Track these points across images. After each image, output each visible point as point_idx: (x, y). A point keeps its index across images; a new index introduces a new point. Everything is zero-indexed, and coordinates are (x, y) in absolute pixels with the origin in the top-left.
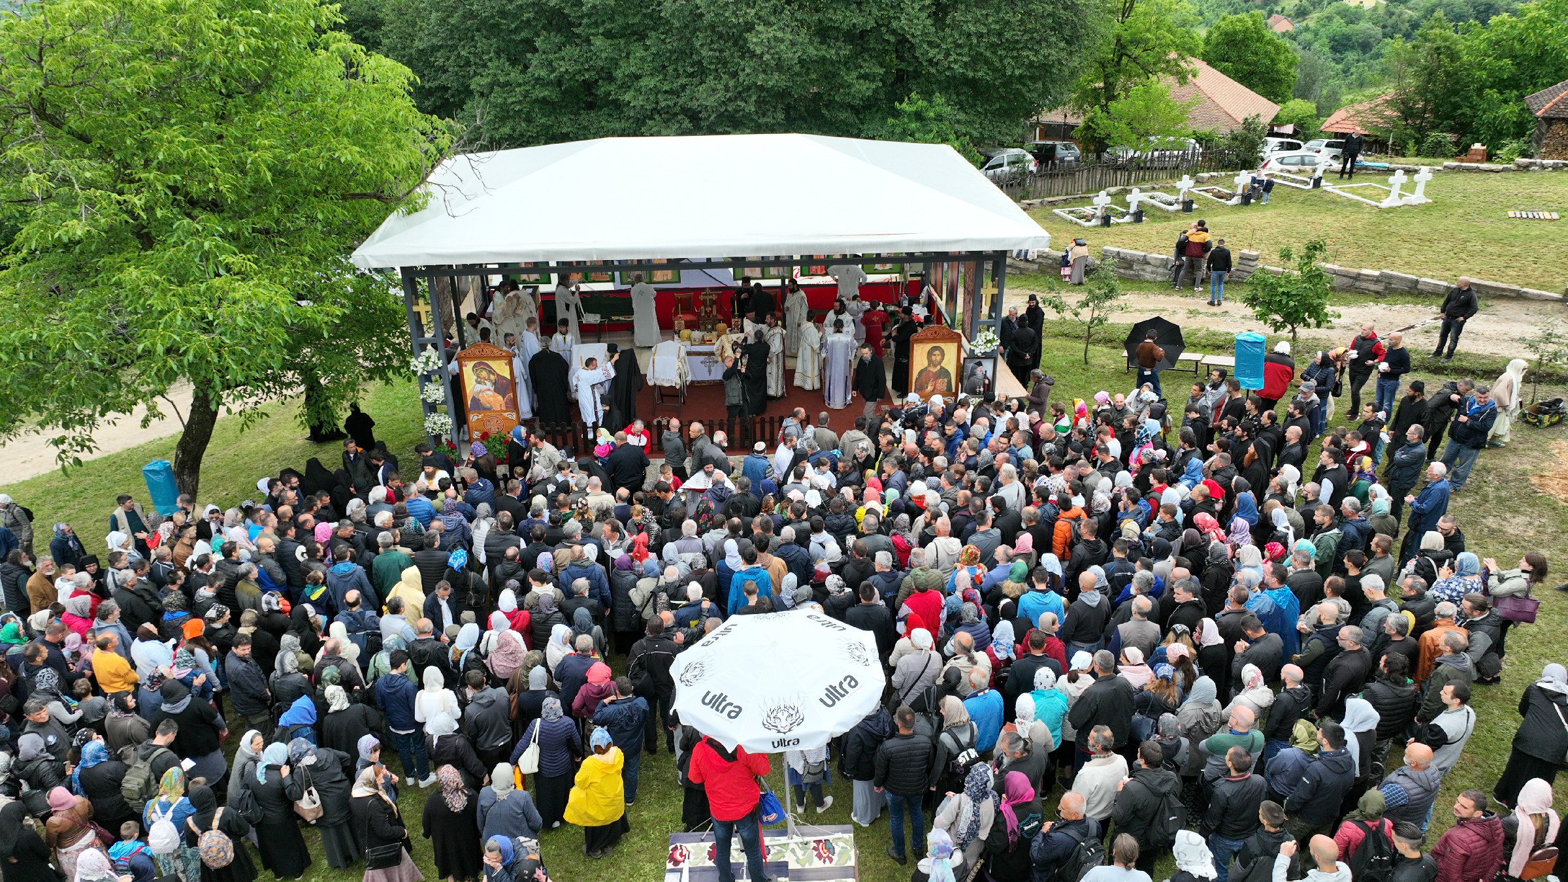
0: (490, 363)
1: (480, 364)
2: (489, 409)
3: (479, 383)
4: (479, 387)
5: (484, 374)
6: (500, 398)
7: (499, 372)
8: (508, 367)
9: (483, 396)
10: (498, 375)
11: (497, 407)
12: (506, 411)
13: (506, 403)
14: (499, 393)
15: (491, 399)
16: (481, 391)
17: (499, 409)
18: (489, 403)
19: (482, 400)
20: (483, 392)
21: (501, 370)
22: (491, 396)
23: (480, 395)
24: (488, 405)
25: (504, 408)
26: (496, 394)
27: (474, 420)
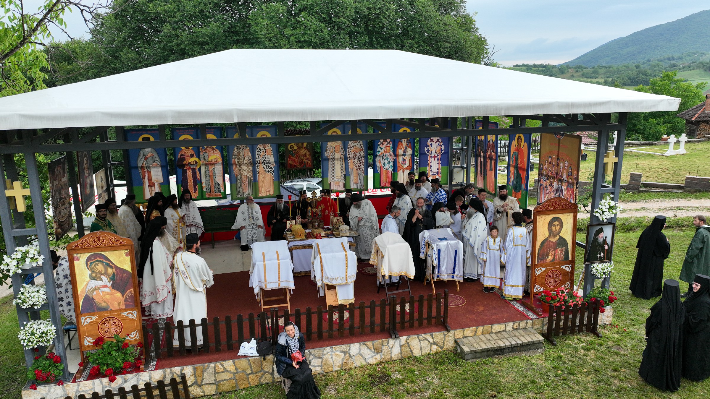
0: (107, 254)
1: (95, 256)
2: (105, 309)
3: (94, 279)
4: (94, 284)
5: (100, 267)
6: (119, 295)
7: (118, 265)
8: (129, 257)
9: (98, 294)
10: (117, 268)
11: (115, 306)
12: (125, 310)
13: (126, 301)
14: (117, 290)
15: (108, 297)
16: (96, 289)
17: (117, 308)
18: (105, 302)
19: (97, 299)
20: (99, 289)
21: (120, 262)
22: (108, 293)
23: (95, 293)
24: (104, 305)
25: (123, 307)
26: (114, 291)
27: (86, 323)
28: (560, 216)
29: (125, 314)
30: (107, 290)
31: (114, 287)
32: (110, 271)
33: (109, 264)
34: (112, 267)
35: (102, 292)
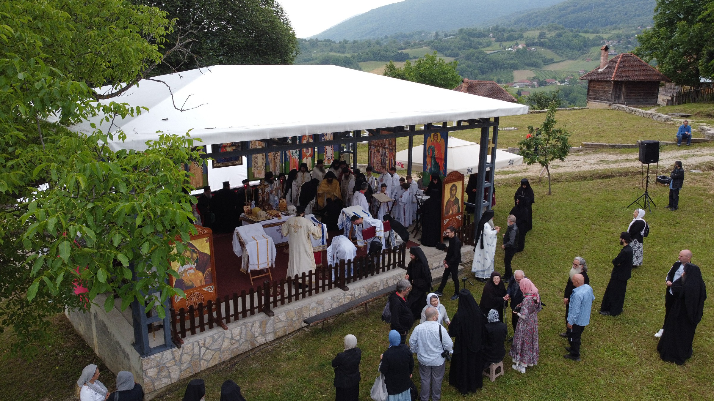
0: (193, 242)
4: (183, 268)
5: (188, 253)
7: (201, 250)
8: (208, 243)
9: (186, 276)
10: (200, 253)
11: (198, 284)
12: (205, 286)
13: (205, 278)
14: (200, 270)
15: (193, 277)
16: (185, 271)
17: (199, 285)
18: (191, 281)
19: (185, 280)
20: (187, 271)
21: (202, 248)
22: (193, 274)
23: (184, 275)
24: (190, 283)
25: (203, 283)
26: (197, 271)
27: (178, 300)
28: (456, 183)
29: (205, 289)
30: (192, 271)
31: (197, 268)
32: (195, 255)
33: (194, 250)
34: (196, 253)
35: (189, 273)
